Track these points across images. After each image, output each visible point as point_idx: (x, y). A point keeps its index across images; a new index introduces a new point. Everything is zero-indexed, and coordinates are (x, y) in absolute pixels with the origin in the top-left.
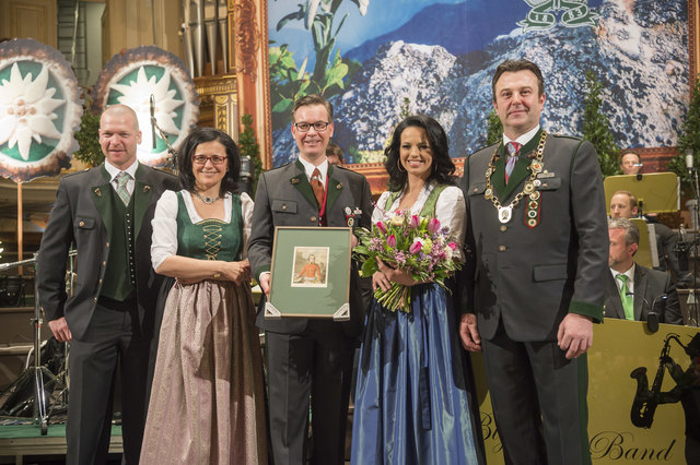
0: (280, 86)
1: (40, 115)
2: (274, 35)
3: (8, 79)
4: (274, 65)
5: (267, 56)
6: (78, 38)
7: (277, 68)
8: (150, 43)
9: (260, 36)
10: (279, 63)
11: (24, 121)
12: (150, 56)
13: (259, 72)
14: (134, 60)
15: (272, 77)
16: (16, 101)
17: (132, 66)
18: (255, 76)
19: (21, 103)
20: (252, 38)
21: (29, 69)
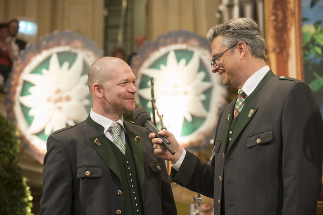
0: (314, 66)
1: (74, 102)
2: (308, 13)
3: (48, 68)
4: (307, 44)
5: (301, 35)
6: (126, 25)
7: (310, 46)
8: (188, 27)
9: (293, 14)
10: (313, 41)
11: (60, 108)
12: (181, 40)
13: (293, 51)
14: (165, 45)
15: (305, 55)
16: (54, 89)
17: (163, 51)
18: (288, 55)
19: (58, 91)
20: (285, 17)
21: (66, 58)
